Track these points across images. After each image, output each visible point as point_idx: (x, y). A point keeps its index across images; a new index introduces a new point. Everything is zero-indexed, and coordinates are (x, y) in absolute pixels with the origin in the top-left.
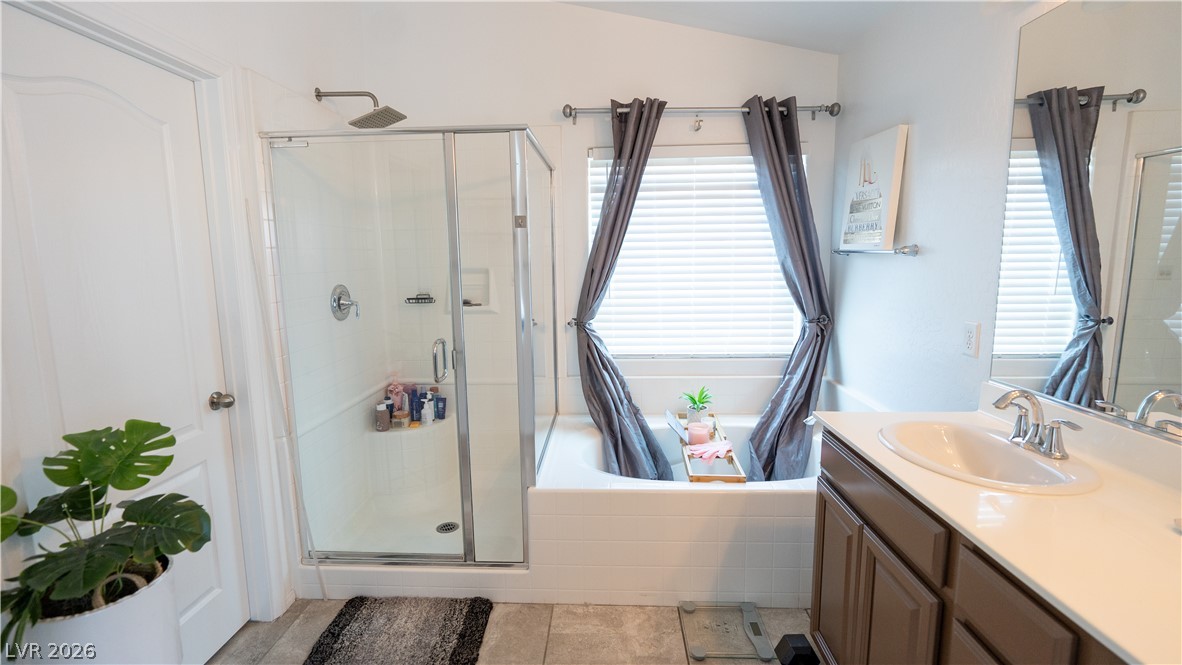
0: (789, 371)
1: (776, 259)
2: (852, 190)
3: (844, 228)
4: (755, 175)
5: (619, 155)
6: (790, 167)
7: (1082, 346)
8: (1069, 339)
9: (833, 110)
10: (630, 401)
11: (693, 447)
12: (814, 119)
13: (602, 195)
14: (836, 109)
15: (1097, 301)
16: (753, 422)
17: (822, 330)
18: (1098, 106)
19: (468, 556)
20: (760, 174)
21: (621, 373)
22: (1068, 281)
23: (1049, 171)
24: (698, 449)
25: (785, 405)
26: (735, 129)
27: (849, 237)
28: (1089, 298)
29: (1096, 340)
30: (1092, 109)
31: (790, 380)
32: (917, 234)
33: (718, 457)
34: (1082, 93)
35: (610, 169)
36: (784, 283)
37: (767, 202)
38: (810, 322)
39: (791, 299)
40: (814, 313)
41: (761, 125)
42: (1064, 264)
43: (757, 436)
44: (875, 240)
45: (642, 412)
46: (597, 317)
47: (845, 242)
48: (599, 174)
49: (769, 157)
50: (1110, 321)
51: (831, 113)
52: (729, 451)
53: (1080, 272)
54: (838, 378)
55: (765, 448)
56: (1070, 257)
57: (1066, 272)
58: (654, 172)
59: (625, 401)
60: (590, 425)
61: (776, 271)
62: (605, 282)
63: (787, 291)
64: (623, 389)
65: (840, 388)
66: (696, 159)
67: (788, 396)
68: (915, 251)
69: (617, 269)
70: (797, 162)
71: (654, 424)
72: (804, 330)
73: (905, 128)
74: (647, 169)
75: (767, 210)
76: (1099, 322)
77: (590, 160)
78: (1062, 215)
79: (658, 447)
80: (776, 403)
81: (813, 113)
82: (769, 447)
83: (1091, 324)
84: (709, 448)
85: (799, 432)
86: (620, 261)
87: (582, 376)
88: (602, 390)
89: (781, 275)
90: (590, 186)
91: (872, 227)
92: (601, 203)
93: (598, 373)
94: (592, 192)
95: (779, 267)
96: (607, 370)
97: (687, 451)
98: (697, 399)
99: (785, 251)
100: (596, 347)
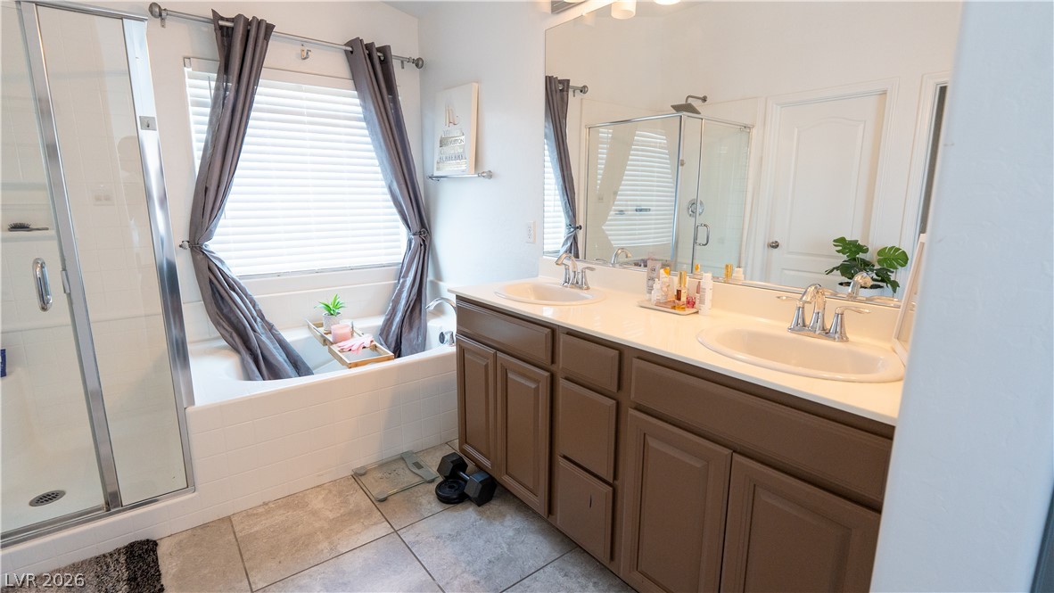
0: (401, 275)
1: (383, 183)
2: (441, 128)
3: (436, 159)
4: (360, 109)
5: (225, 68)
6: (389, 106)
7: (569, 244)
8: (563, 240)
9: (418, 63)
10: (263, 318)
11: (339, 344)
12: (403, 68)
13: (208, 110)
14: (421, 63)
15: (574, 216)
16: (379, 321)
17: (424, 241)
18: (567, 91)
19: (113, 502)
20: (365, 107)
21: (249, 293)
22: (560, 203)
23: (547, 131)
24: (346, 344)
25: (403, 302)
26: (339, 65)
27: (441, 165)
28: (571, 213)
29: (575, 239)
30: (565, 93)
31: (404, 282)
32: (490, 163)
33: (364, 347)
34: (561, 82)
35: (213, 84)
36: (392, 204)
37: (372, 133)
38: (414, 235)
39: (398, 217)
40: (416, 226)
41: (364, 65)
42: (557, 192)
43: (384, 332)
44: (461, 167)
45: (277, 326)
46: (215, 238)
47: (438, 169)
48: (201, 87)
49: (373, 95)
50: (580, 228)
51: (417, 65)
52: (372, 341)
53: (566, 197)
54: (438, 276)
55: (392, 339)
56: (560, 187)
57: (558, 197)
58: (266, 93)
59: (258, 319)
60: (224, 348)
61: (384, 194)
62: (222, 201)
63: (395, 210)
64: (254, 307)
65: (441, 284)
66: (304, 86)
67: (405, 295)
68: (490, 175)
69: (234, 188)
70: (395, 101)
71: (292, 336)
72: (410, 242)
73: (476, 85)
74: (259, 89)
75: (373, 140)
76: (576, 228)
77: (187, 70)
78: (555, 160)
79: (298, 356)
80: (396, 302)
81: (402, 62)
82: (395, 338)
83: (572, 230)
84: (355, 342)
85: (417, 322)
86: (236, 180)
87: (204, 299)
88: (231, 310)
89: (389, 197)
90: (189, 99)
91: (459, 157)
92: (207, 119)
93: (225, 295)
94: (192, 106)
95: (386, 190)
96: (234, 291)
97: (335, 348)
98: (331, 306)
99: (390, 176)
100: (218, 268)
